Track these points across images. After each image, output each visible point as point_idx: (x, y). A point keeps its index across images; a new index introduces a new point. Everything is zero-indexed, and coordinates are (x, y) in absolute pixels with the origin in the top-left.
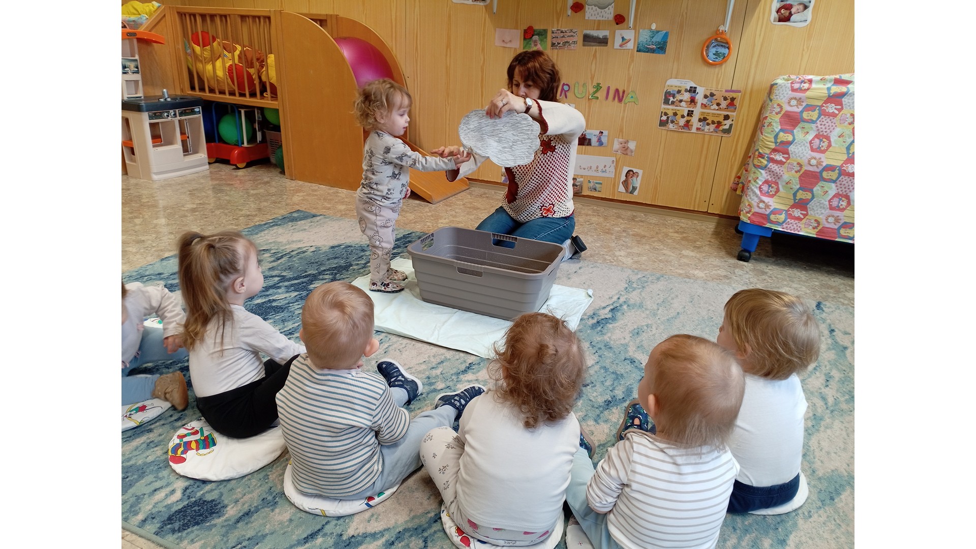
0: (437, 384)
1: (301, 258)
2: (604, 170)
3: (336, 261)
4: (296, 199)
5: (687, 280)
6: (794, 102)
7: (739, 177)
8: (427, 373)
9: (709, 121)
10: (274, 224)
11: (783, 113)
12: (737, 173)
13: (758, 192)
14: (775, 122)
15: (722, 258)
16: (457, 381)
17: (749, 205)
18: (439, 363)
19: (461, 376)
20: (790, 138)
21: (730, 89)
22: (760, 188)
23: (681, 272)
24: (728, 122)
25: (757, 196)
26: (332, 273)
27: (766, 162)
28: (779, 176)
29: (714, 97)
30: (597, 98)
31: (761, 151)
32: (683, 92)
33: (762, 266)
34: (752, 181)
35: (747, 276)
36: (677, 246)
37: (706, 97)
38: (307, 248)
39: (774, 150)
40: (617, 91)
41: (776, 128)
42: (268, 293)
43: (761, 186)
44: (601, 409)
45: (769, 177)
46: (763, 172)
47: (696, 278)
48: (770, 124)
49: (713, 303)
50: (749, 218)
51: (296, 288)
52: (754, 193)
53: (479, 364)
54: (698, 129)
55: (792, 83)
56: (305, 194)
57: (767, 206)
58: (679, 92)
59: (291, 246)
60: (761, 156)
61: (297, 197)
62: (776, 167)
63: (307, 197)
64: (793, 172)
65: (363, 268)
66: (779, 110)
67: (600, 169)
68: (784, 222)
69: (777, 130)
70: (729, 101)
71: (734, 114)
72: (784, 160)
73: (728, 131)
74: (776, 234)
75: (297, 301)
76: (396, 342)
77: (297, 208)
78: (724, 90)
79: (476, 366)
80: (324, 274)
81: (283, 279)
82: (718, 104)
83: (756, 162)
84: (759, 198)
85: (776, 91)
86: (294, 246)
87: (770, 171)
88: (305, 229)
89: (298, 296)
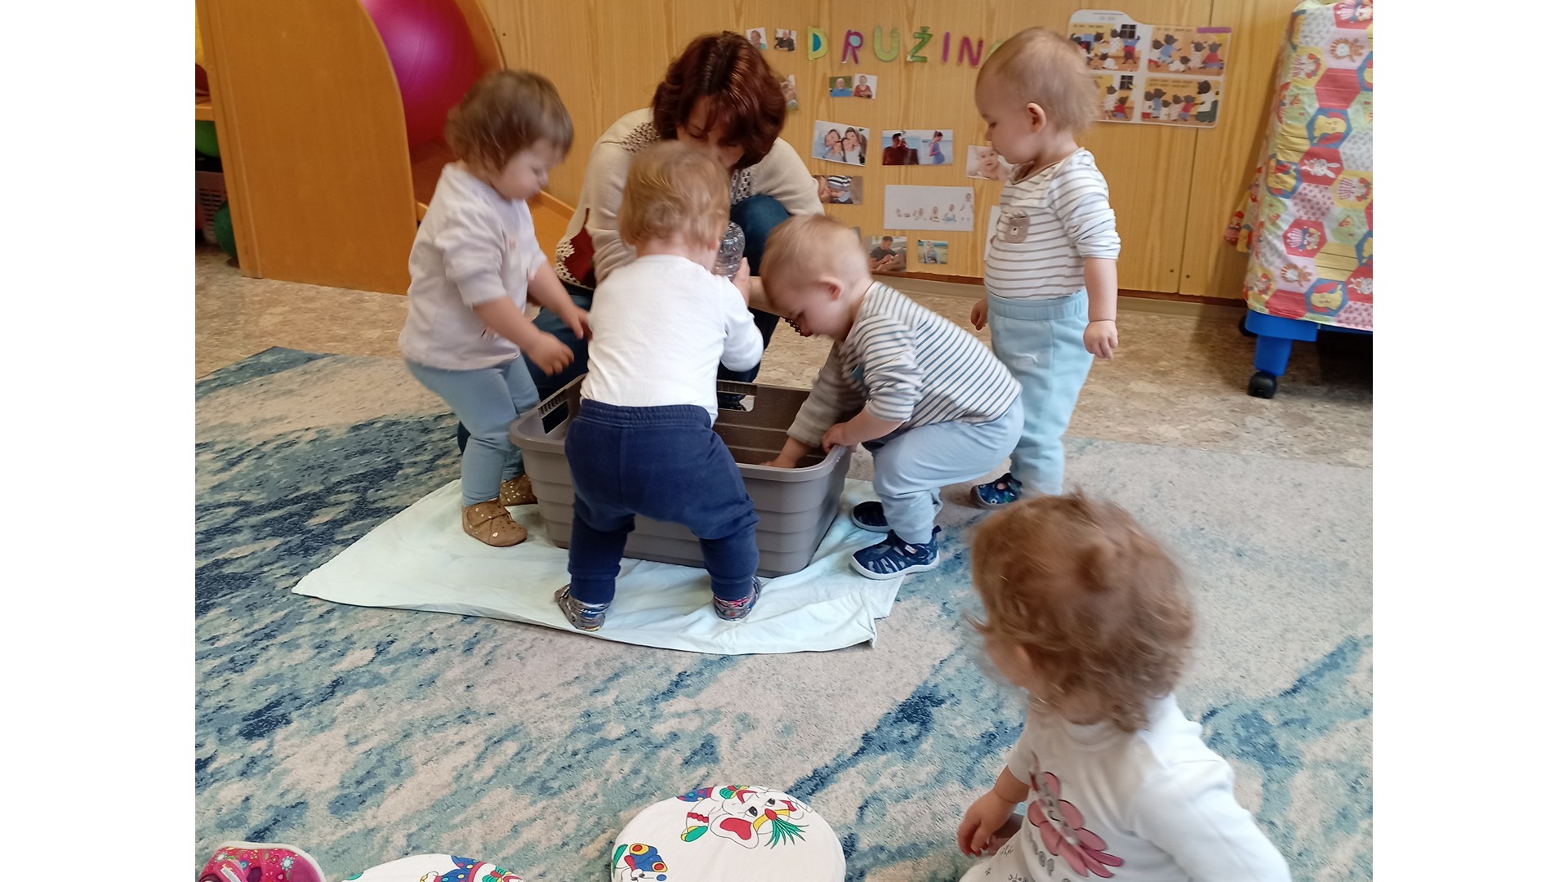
0: (608, 727)
1: (285, 459)
2: (950, 215)
3: (364, 460)
4: (268, 321)
5: (1144, 448)
6: (1343, 50)
7: (1240, 215)
8: (584, 704)
9: (1168, 97)
10: (218, 382)
11: (1321, 73)
12: (1236, 205)
13: (1281, 247)
14: (1305, 95)
15: (1216, 392)
16: (652, 718)
17: (1265, 276)
18: (610, 679)
19: (662, 705)
20: (1340, 126)
21: (1205, 25)
22: (1285, 237)
23: (1130, 430)
24: (1208, 98)
25: (1280, 256)
26: (357, 490)
27: (1292, 182)
28: (1323, 210)
29: (1176, 45)
30: (924, 60)
31: (1281, 158)
32: (1107, 37)
33: (1302, 406)
34: (1268, 225)
35: (1272, 430)
36: (1118, 373)
37: (1156, 45)
38: (298, 434)
39: (1309, 155)
40: (966, 42)
41: (1310, 106)
42: (212, 545)
43: (1287, 232)
44: (975, 754)
45: (1302, 213)
46: (1288, 202)
47: (1163, 443)
48: (1296, 100)
49: (1202, 496)
50: (1267, 305)
51: (277, 528)
52: (1274, 248)
53: (700, 673)
54: (1145, 116)
55: (1337, 8)
56: (287, 308)
57: (1303, 276)
58: (1099, 37)
59: (261, 431)
60: (1282, 168)
61: (269, 317)
62: (1316, 191)
63: (292, 317)
64: (1353, 199)
65: (427, 470)
66: (1312, 67)
67: (941, 215)
68: (1340, 308)
69: (1312, 111)
70: (1206, 52)
71: (1221, 79)
72: (1331, 175)
73: (1209, 117)
74: (1326, 333)
75: (280, 558)
76: (510, 638)
77: (271, 342)
78: (1194, 29)
79: (694, 678)
80: (338, 493)
81: (246, 509)
82: (1185, 60)
83: (1272, 182)
84: (1285, 259)
85: (1303, 27)
86: (269, 432)
87: (1304, 200)
88: (291, 391)
89: (283, 548)
